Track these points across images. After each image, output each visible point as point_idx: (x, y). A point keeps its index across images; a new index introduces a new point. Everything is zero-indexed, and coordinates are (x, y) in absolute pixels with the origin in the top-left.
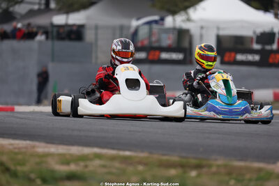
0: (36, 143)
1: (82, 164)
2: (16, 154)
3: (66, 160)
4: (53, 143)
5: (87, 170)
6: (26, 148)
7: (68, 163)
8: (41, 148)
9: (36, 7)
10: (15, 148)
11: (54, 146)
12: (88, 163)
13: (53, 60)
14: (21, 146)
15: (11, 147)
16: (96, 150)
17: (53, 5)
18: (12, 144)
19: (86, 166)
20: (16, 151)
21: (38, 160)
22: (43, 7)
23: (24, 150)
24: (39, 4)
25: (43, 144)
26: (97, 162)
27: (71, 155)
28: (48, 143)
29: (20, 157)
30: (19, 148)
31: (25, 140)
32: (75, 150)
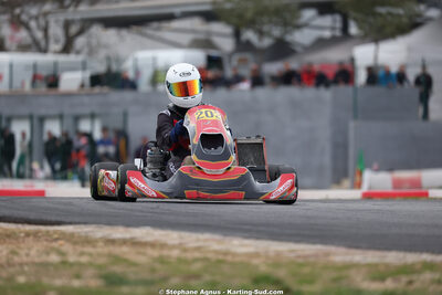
0: (332, 248)
1: (404, 279)
2: (301, 265)
3: (379, 274)
4: (357, 247)
5: (412, 288)
6: (316, 256)
7: (382, 279)
8: (340, 255)
9: (327, 34)
10: (299, 257)
11: (359, 251)
12: (414, 277)
13: (355, 117)
14: (307, 253)
15: (292, 255)
16: (427, 257)
17: (353, 29)
18: (293, 251)
19: (410, 282)
20: (301, 261)
21: (334, 275)
22: (338, 33)
23: (312, 260)
24: (333, 28)
25: (342, 250)
26: (428, 276)
27: (387, 265)
28: (350, 247)
29: (306, 270)
30: (305, 257)
31: (314, 243)
32: (393, 258)
